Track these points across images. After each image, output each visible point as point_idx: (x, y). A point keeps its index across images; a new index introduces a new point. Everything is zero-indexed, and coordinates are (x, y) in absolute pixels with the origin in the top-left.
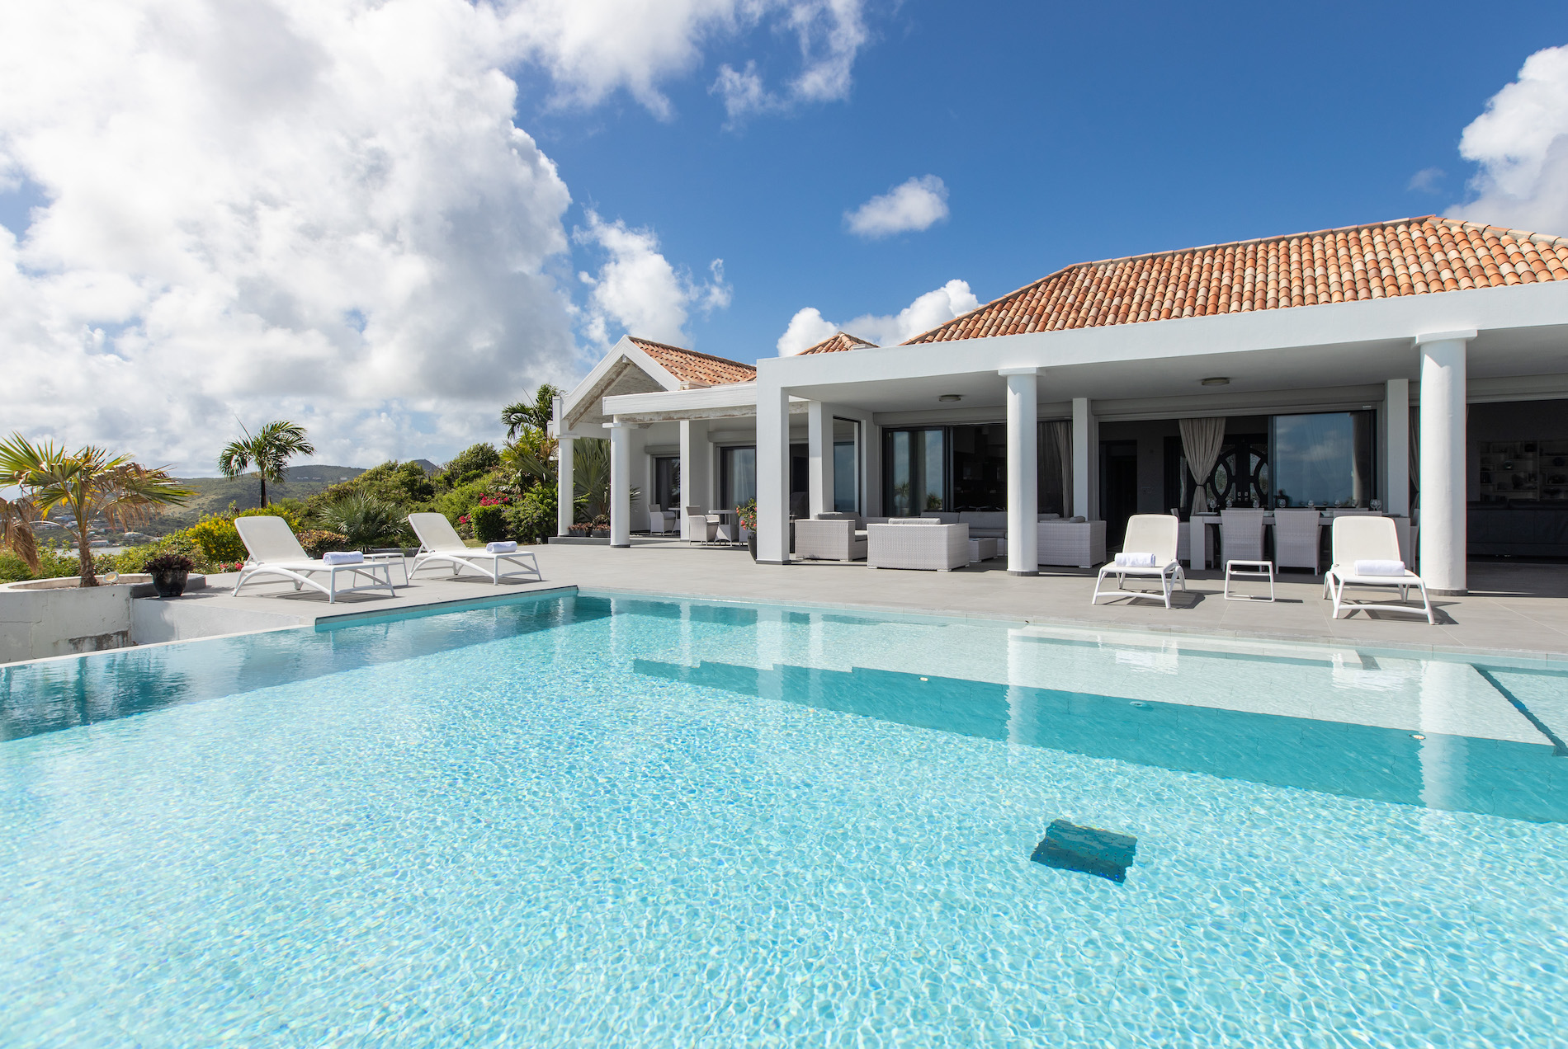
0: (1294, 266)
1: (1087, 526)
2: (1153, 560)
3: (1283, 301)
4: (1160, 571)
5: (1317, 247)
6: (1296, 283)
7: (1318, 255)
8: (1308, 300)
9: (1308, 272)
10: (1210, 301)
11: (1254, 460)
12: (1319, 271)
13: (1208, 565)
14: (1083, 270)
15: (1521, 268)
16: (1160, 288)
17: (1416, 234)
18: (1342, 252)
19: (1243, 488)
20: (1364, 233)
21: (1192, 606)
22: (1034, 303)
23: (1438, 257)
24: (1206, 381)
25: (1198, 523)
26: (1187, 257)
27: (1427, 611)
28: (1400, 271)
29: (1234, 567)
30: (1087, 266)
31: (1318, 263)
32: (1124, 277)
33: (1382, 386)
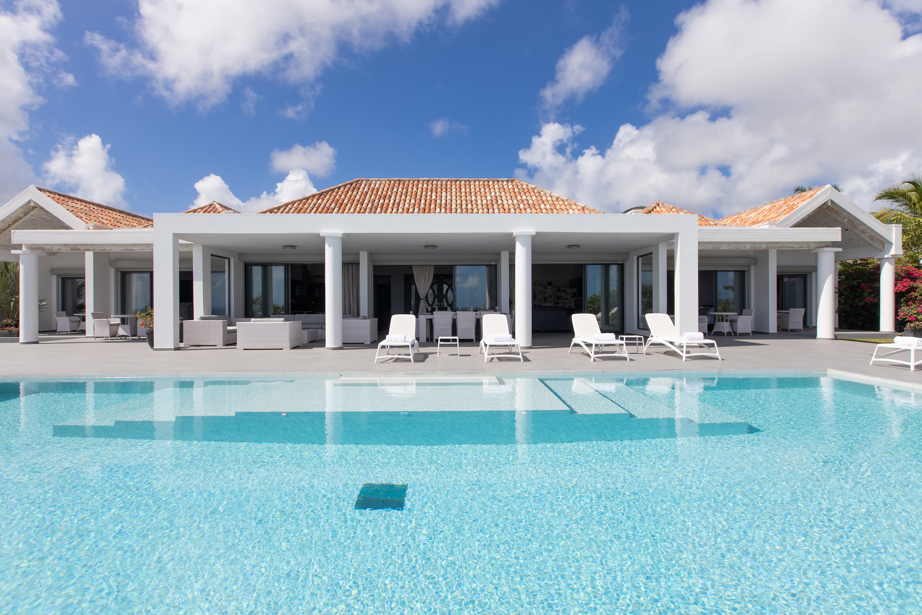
0: (463, 194)
1: (368, 321)
2: (405, 338)
3: (459, 210)
4: (409, 344)
5: (472, 186)
6: (464, 202)
7: (473, 190)
8: (469, 211)
9: (469, 198)
10: (427, 207)
11: (446, 287)
12: (474, 198)
13: (427, 340)
14: (364, 182)
15: (548, 207)
16: (403, 197)
17: (510, 186)
18: (482, 190)
19: (440, 301)
20: (491, 183)
21: (423, 361)
22: (337, 197)
23: (519, 198)
24: (426, 246)
25: (423, 318)
26: (415, 183)
27: (520, 356)
28: (505, 202)
29: (442, 340)
30: (366, 180)
31: (473, 194)
32: (385, 189)
33: (499, 254)
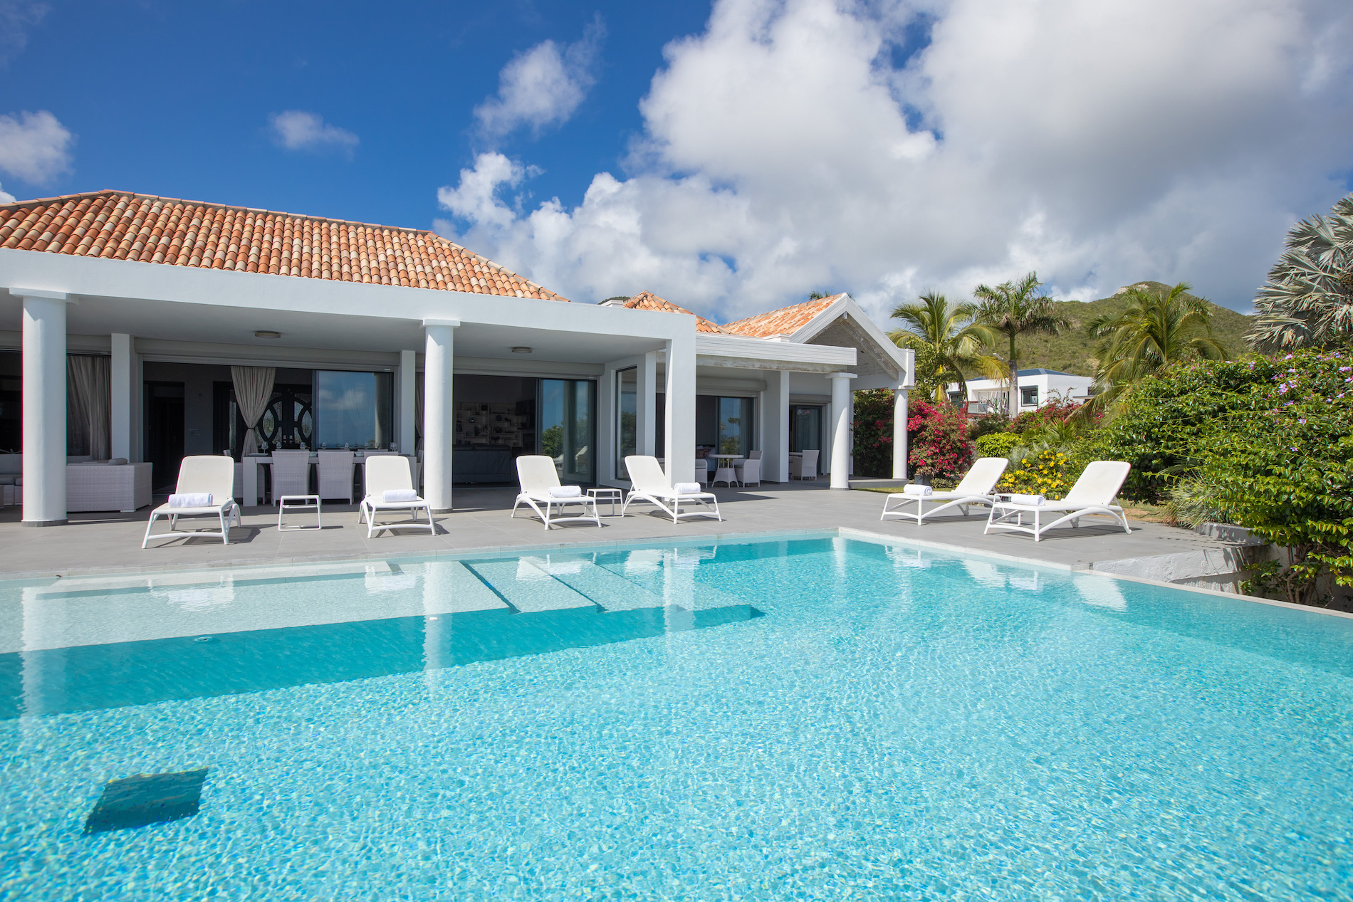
0: (334, 246)
1: (130, 469)
2: (211, 499)
3: (325, 274)
4: (219, 510)
5: (352, 235)
6: (335, 261)
7: (352, 241)
8: (345, 277)
9: (344, 254)
10: (262, 261)
11: (298, 408)
12: (354, 255)
13: (260, 502)
14: (124, 199)
15: (483, 283)
16: (212, 238)
17: (421, 243)
18: (370, 243)
19: (288, 431)
20: (386, 233)
21: (249, 540)
22: (57, 220)
23: (435, 263)
24: (259, 333)
25: (251, 463)
26: (239, 214)
27: (431, 526)
28: (410, 268)
29: (286, 502)
30: (128, 196)
31: (352, 248)
32: (173, 218)
33: (398, 354)
